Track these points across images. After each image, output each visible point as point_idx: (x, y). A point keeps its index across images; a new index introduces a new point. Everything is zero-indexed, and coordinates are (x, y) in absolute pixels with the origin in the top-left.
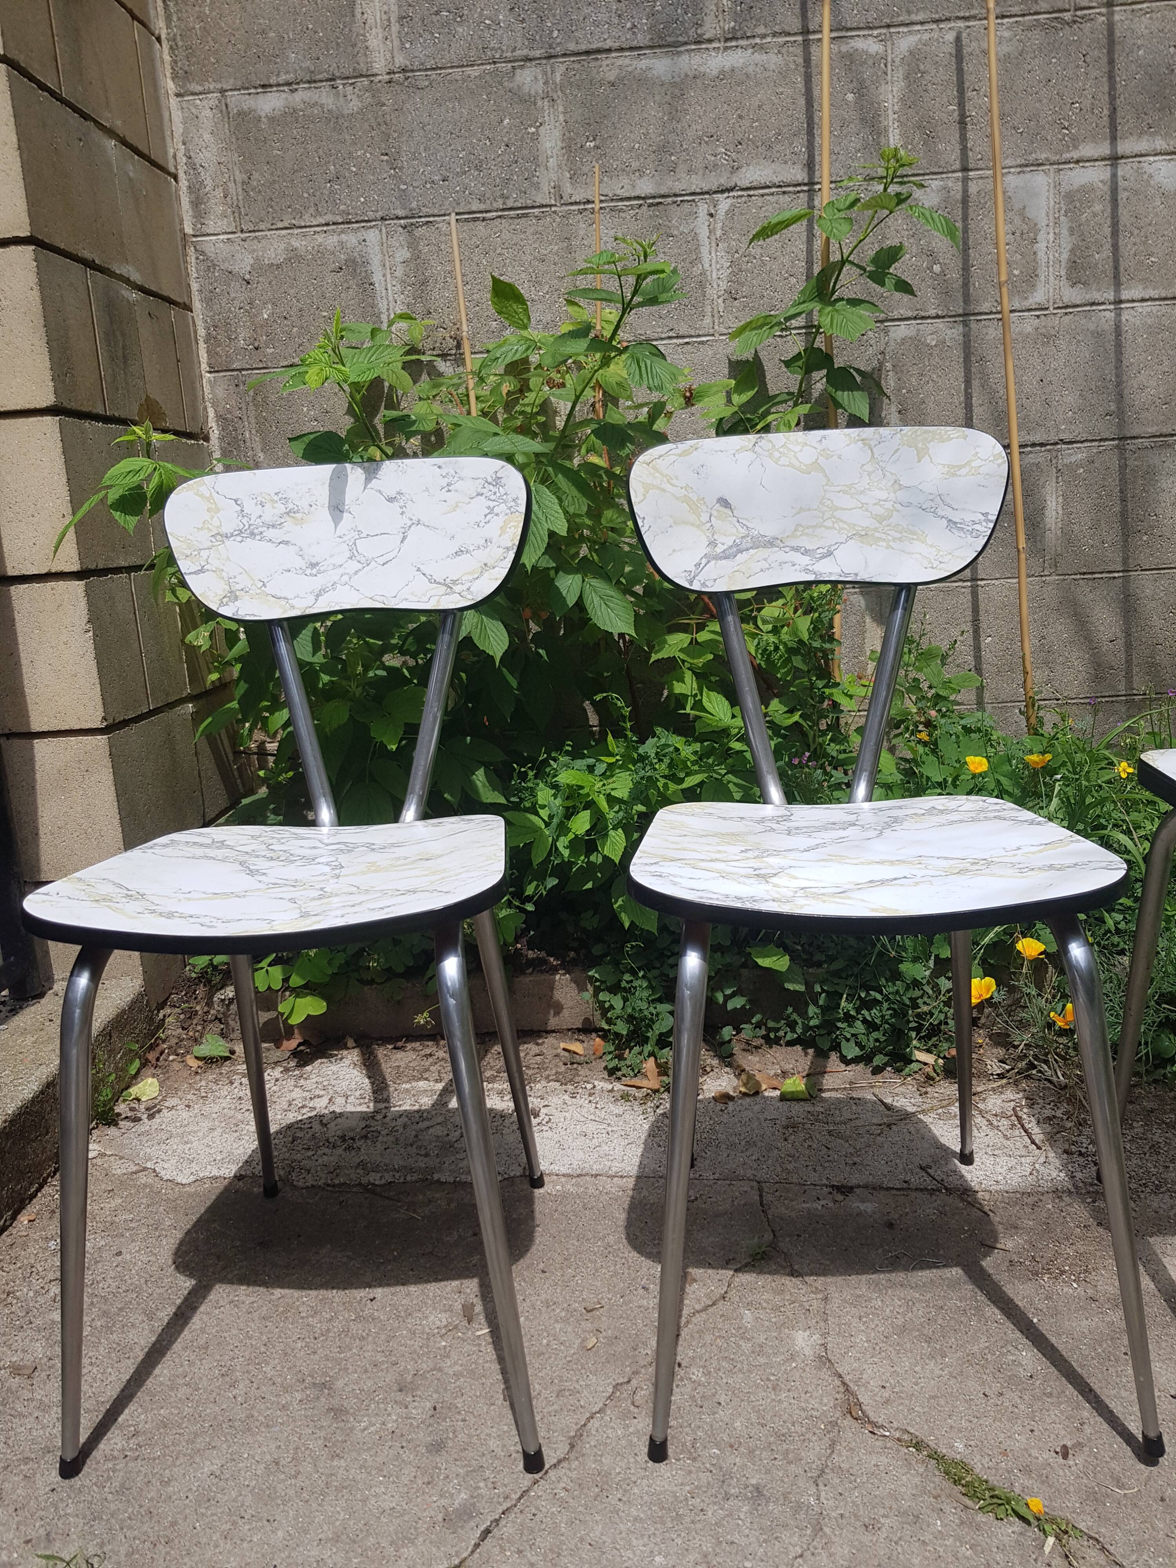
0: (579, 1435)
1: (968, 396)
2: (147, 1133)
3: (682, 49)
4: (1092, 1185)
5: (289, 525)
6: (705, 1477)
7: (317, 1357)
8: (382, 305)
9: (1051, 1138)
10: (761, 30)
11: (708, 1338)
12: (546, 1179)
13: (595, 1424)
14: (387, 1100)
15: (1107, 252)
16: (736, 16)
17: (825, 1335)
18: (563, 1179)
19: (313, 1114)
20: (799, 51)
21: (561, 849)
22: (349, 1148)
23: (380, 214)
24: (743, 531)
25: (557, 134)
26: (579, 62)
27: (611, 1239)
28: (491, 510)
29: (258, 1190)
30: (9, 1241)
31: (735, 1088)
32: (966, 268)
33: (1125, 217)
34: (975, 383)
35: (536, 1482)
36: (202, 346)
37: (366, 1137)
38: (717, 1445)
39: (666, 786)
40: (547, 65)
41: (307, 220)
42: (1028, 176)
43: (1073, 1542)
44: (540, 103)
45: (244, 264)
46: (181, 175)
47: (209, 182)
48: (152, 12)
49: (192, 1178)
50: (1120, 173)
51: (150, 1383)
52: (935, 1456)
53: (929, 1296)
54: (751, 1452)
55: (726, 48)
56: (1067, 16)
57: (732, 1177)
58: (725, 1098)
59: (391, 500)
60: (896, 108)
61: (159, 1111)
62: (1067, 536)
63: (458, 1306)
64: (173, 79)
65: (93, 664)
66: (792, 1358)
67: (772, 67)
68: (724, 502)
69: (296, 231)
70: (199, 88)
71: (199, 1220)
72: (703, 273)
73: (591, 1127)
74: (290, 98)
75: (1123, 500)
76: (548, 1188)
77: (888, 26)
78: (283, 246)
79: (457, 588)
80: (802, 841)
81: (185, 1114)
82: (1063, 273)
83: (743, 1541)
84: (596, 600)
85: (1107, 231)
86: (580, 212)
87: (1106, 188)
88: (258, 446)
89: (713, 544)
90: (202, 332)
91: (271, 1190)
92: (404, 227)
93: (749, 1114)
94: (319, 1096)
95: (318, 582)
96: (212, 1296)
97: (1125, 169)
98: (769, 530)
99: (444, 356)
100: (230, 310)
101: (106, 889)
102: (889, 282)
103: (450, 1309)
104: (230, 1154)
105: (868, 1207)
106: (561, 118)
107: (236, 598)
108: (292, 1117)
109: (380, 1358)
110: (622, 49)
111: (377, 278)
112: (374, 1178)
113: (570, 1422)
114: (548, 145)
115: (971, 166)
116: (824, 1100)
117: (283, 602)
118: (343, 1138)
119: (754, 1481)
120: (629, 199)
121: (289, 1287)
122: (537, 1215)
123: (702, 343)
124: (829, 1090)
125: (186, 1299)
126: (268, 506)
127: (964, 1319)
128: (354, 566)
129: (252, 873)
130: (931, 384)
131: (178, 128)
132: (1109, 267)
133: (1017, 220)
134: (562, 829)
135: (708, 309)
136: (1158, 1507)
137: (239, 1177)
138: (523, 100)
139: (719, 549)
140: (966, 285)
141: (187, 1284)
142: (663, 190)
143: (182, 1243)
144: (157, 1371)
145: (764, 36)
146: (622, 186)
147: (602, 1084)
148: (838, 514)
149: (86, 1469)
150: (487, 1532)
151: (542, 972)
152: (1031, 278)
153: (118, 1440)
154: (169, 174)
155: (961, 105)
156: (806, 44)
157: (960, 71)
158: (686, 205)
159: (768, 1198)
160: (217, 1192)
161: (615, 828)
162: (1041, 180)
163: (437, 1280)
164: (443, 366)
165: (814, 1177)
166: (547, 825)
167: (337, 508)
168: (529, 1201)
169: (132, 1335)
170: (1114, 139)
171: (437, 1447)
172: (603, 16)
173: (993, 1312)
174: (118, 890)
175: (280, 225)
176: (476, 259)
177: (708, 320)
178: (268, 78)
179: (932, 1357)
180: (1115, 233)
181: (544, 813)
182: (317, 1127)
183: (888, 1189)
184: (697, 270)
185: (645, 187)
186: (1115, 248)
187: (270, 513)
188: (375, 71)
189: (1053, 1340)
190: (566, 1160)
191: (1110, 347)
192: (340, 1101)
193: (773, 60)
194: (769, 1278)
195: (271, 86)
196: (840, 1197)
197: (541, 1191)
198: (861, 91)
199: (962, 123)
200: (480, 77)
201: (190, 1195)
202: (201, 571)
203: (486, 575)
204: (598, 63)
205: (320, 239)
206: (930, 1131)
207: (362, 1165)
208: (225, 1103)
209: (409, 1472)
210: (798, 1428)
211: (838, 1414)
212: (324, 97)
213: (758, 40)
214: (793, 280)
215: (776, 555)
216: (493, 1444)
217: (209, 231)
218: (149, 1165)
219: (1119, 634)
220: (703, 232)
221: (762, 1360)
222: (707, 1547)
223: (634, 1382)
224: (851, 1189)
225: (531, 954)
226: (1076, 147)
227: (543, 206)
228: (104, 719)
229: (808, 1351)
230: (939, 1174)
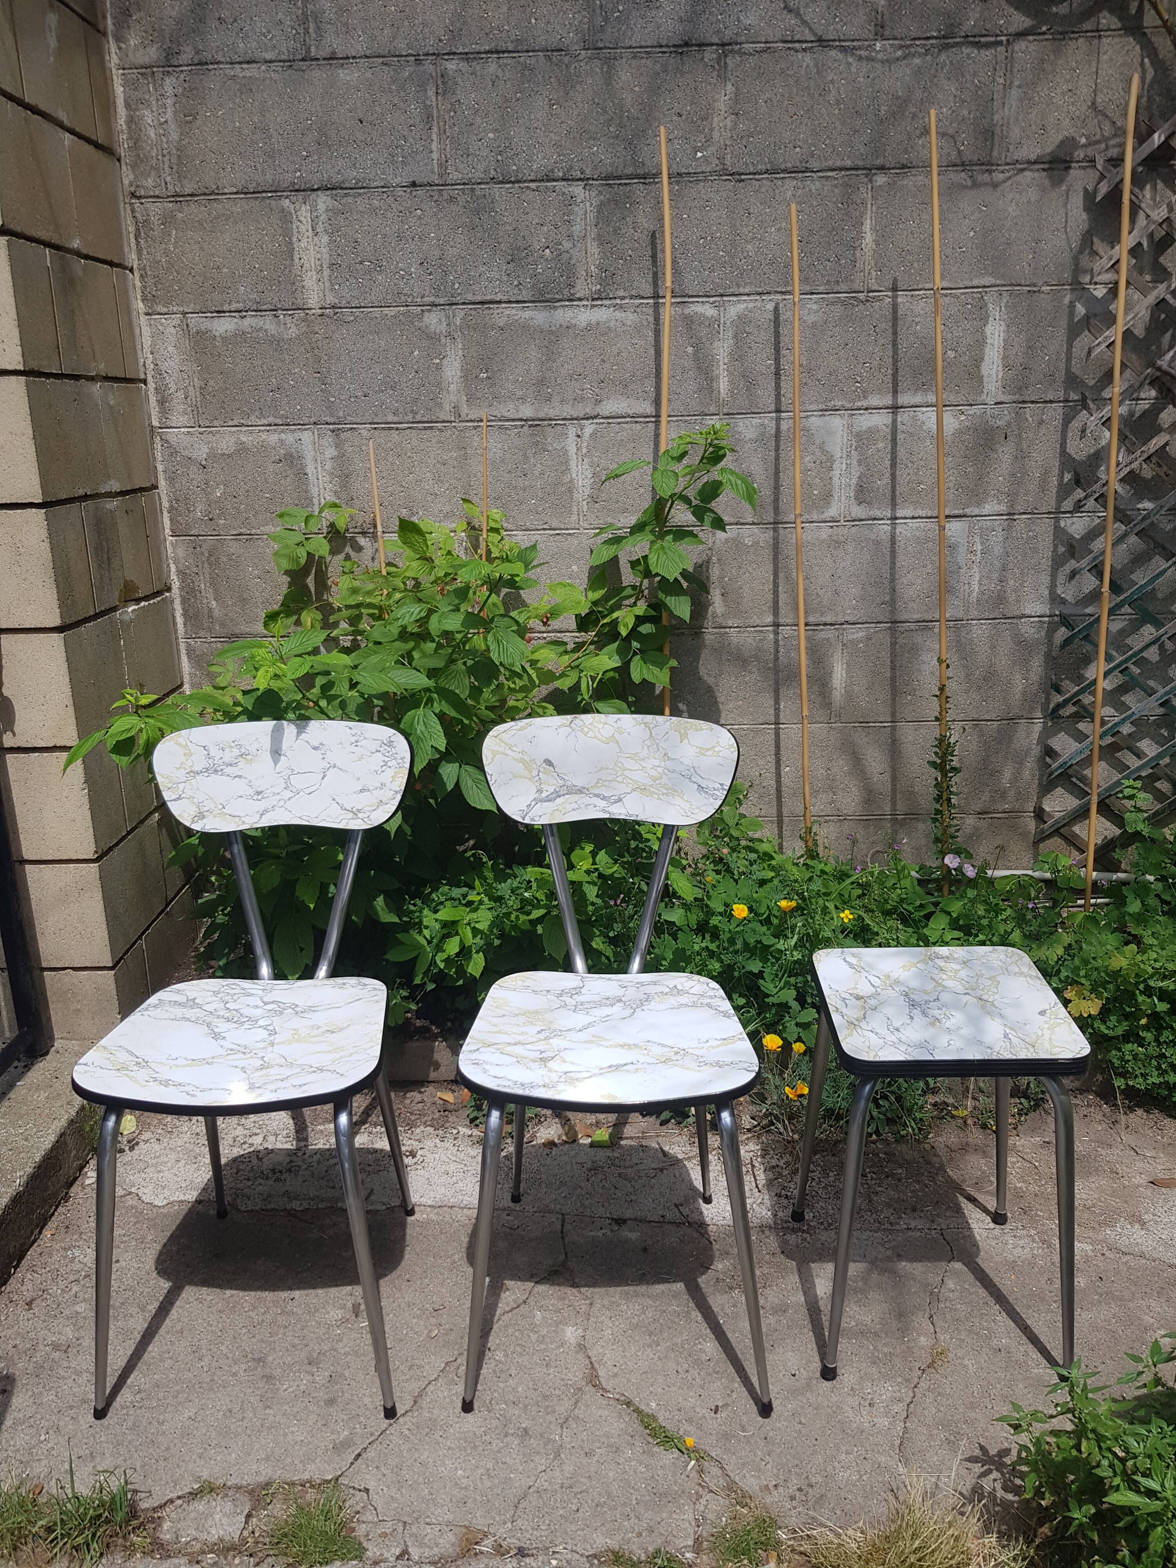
0: (420, 1395)
1: (776, 585)
2: (129, 1163)
3: (558, 304)
4: (786, 1222)
5: (242, 763)
6: (495, 1422)
7: (255, 1340)
8: (314, 491)
9: (770, 1184)
10: (621, 293)
11: (510, 1331)
12: (416, 1209)
13: (431, 1388)
14: (306, 1140)
15: (887, 479)
16: (601, 281)
17: (585, 1330)
18: (429, 1209)
19: (252, 1149)
20: (651, 311)
21: (438, 962)
22: (278, 1180)
23: (313, 420)
24: (561, 782)
25: (457, 364)
26: (475, 309)
27: (456, 1257)
28: (386, 763)
29: (213, 1212)
30: (39, 1250)
31: (560, 1136)
32: (777, 487)
33: (902, 453)
34: (781, 575)
35: (391, 1425)
36: (166, 515)
37: (290, 1171)
38: (505, 1403)
39: (517, 918)
40: (450, 310)
41: (253, 420)
42: (827, 418)
43: (706, 1464)
44: (443, 340)
45: (201, 452)
46: (150, 379)
47: (173, 387)
48: (126, 250)
49: (165, 1202)
50: (899, 419)
51: (146, 1356)
52: (637, 1411)
53: (658, 1303)
54: (526, 1407)
55: (593, 306)
56: (861, 296)
57: (546, 1210)
58: (551, 1144)
59: (315, 748)
60: (726, 361)
61: (137, 1143)
62: (849, 695)
63: (349, 1305)
64: (143, 301)
65: (88, 813)
66: (562, 1345)
67: (629, 323)
68: (549, 762)
69: (244, 429)
70: (165, 310)
71: (172, 1236)
72: (572, 481)
73: (453, 1167)
74: (240, 322)
75: (893, 669)
76: (417, 1216)
77: (722, 296)
78: (233, 440)
79: (360, 815)
80: (581, 1019)
81: (157, 1147)
82: (852, 494)
83: (511, 1462)
84: (470, 782)
85: (888, 463)
86: (475, 428)
87: (888, 430)
88: (211, 596)
89: (540, 791)
90: (166, 504)
91: (222, 1214)
92: (333, 431)
93: (566, 1158)
94: (256, 1134)
95: (262, 805)
96: (184, 1295)
97: (903, 417)
98: (579, 783)
99: (364, 533)
100: (189, 489)
101: (123, 1057)
102: (708, 518)
103: (343, 1307)
104: (192, 1182)
105: (633, 1236)
106: (460, 353)
107: (204, 817)
108: (237, 1152)
109: (297, 1341)
110: (510, 302)
111: (310, 470)
112: (295, 1205)
113: (415, 1387)
114: (449, 374)
115: (783, 409)
116: (621, 1147)
117: (237, 819)
118: (273, 1171)
119: (524, 1425)
120: (514, 420)
121: (236, 1289)
122: (408, 1237)
123: (569, 534)
124: (627, 1138)
125: (166, 1297)
126: (227, 750)
127: (677, 1320)
128: (287, 794)
129: (216, 1036)
130: (747, 574)
131: (147, 342)
132: (888, 491)
133: (818, 453)
134: (439, 948)
135: (575, 509)
136: (762, 1443)
137: (199, 1202)
138: (429, 337)
139: (544, 795)
140: (776, 500)
141: (166, 1285)
142: (541, 415)
143: (161, 1253)
144: (150, 1348)
145: (623, 298)
146: (507, 409)
147: (465, 1130)
148: (626, 773)
149: (109, 1414)
150: (359, 1455)
151: (426, 1038)
152: (827, 497)
153: (128, 1395)
154: (140, 381)
155: (777, 360)
156: (656, 306)
157: (777, 334)
158: (559, 427)
159: (568, 1227)
160: (184, 1213)
161: (477, 952)
162: (837, 422)
163: (337, 1286)
164: (362, 541)
165: (601, 1211)
166: (429, 942)
167: (276, 753)
168: (403, 1225)
169: (131, 1323)
170: (895, 392)
171: (331, 1402)
172: (495, 274)
173: (697, 1315)
174: (131, 1058)
175: (230, 423)
176: (390, 459)
177: (574, 517)
178: (222, 305)
179: (650, 1346)
180: (893, 465)
181: (426, 933)
182: (254, 1161)
183: (650, 1222)
184: (566, 479)
185: (527, 411)
186: (893, 476)
187: (228, 756)
188: (310, 306)
189: (729, 1335)
190: (432, 1194)
191: (887, 552)
192: (271, 1139)
193: (630, 317)
194: (557, 1288)
195: (224, 312)
196: (616, 1228)
197: (412, 1218)
198: (698, 347)
199: (777, 374)
200: (395, 317)
201: (165, 1215)
202: (179, 798)
203: (381, 808)
204: (491, 312)
205: (264, 436)
206: (689, 1175)
207: (287, 1194)
208: (186, 1137)
209: (313, 1417)
210: (557, 1392)
211: (584, 1383)
212: (268, 324)
213: (618, 301)
214: (642, 490)
215: (584, 799)
216: (366, 1400)
217: (173, 425)
218: (133, 1190)
219: (888, 769)
220: (572, 449)
221: (543, 1347)
222: (490, 1465)
223: (459, 1361)
224: (624, 1221)
225: (419, 1023)
226: (865, 398)
227: (444, 422)
228: (96, 852)
229: (573, 1341)
230: (685, 1211)
